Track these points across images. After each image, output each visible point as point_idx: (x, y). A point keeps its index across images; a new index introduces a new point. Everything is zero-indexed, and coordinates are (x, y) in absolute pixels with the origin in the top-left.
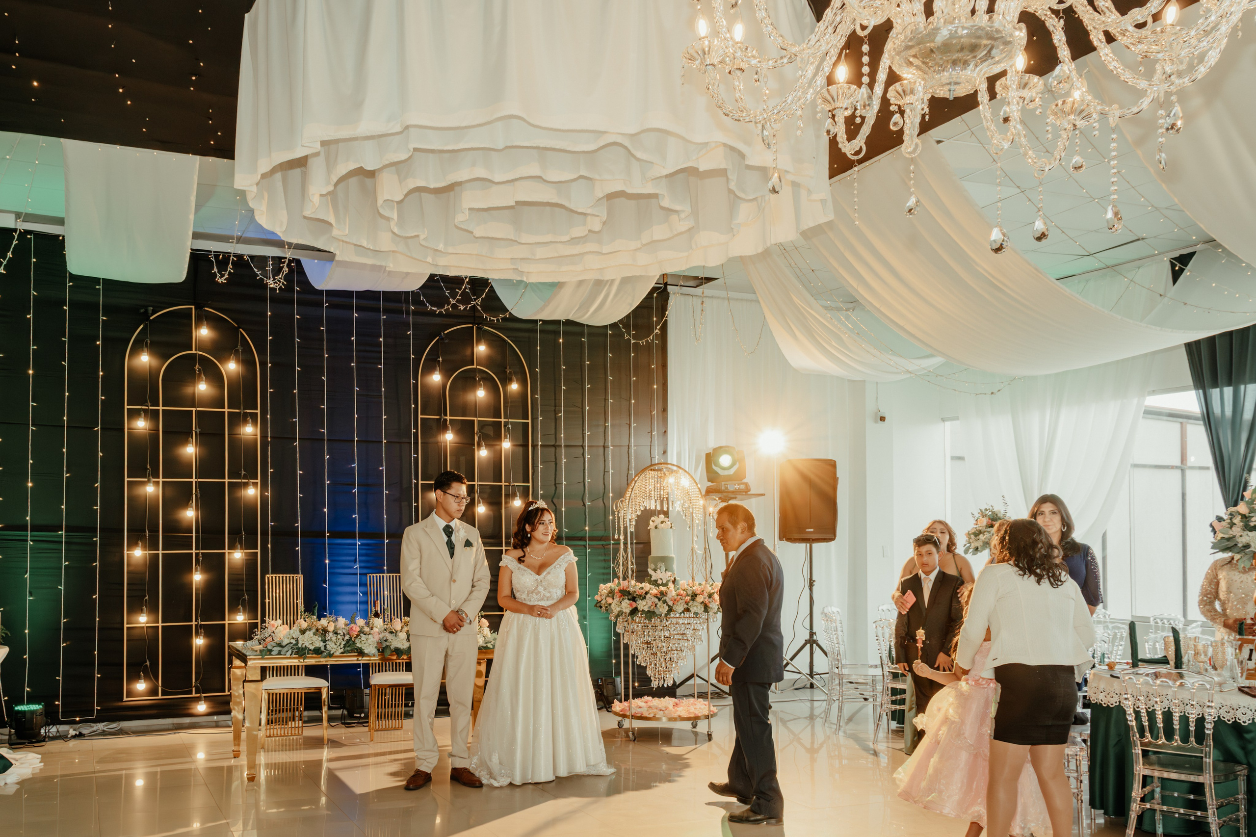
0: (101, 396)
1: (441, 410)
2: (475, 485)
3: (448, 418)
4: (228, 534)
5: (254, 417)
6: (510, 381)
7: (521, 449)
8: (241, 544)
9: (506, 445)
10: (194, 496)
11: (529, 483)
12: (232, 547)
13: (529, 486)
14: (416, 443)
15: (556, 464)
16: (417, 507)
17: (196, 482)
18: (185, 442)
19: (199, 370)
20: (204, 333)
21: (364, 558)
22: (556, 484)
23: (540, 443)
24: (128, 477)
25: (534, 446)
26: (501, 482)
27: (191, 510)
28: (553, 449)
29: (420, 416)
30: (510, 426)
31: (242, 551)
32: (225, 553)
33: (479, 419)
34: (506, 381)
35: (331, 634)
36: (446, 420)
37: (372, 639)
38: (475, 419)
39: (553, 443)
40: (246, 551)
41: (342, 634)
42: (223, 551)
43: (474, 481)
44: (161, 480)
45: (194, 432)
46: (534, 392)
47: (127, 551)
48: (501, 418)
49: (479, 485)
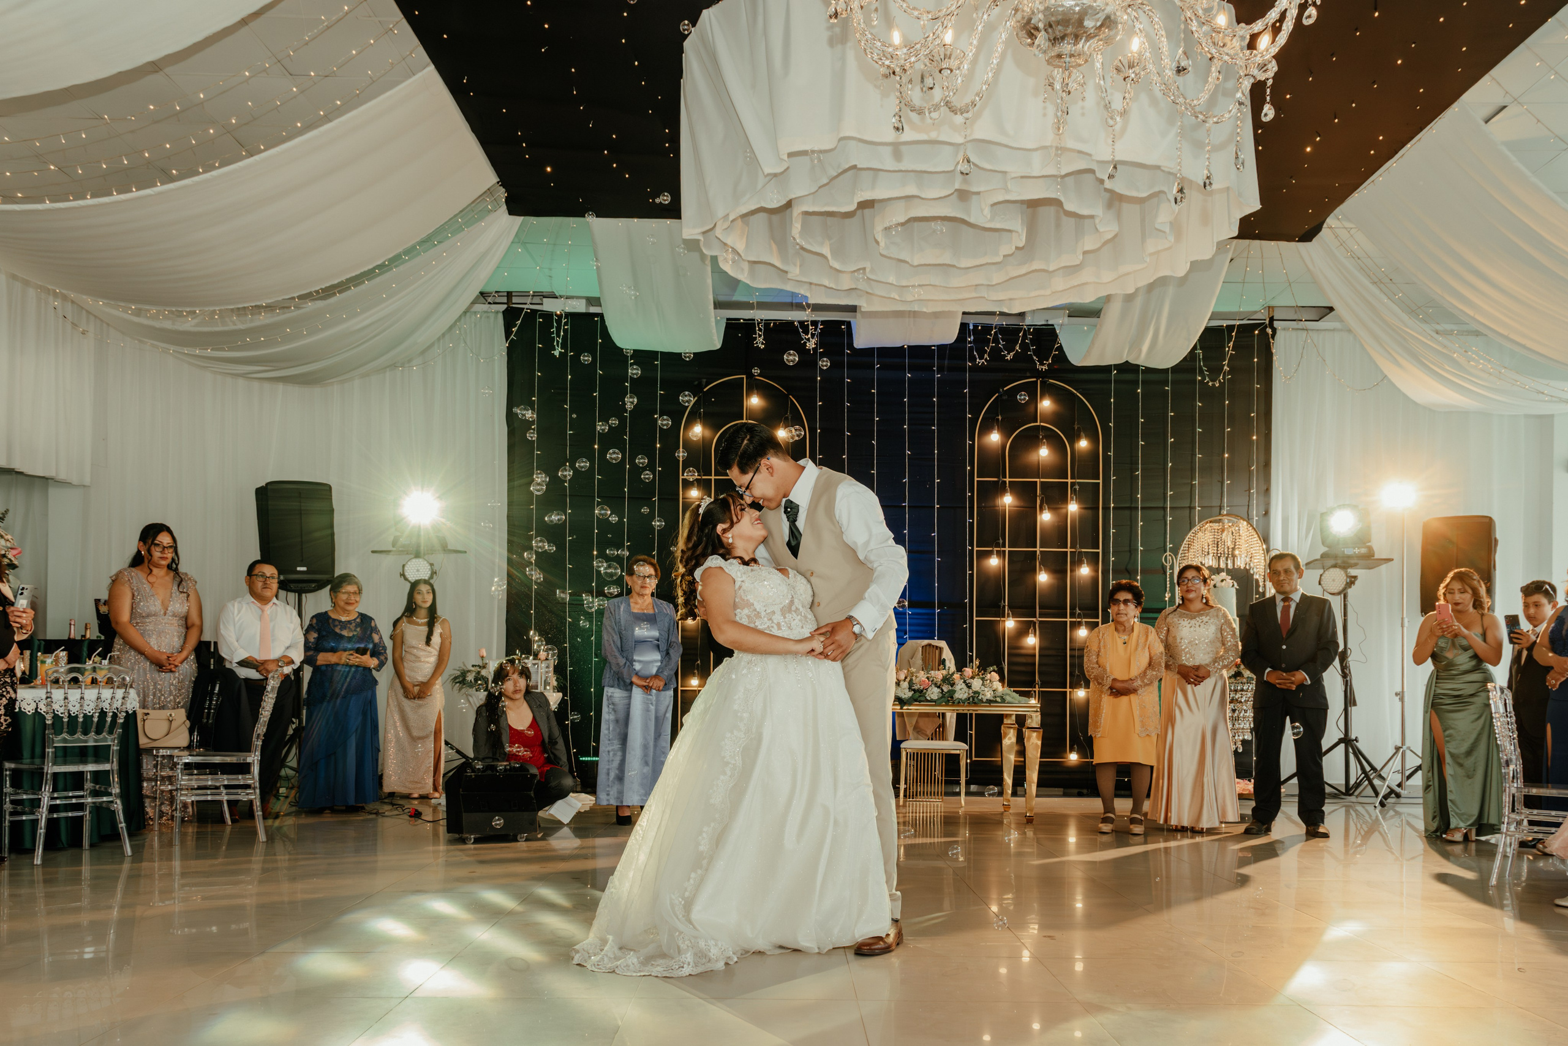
0: (659, 467)
1: (999, 471)
3: (1007, 480)
6: (1079, 438)
7: (1090, 512)
9: (1073, 508)
11: (1099, 549)
13: (1099, 552)
14: (972, 508)
15: (1131, 528)
16: (971, 575)
20: (755, 401)
21: (913, 628)
22: (1132, 551)
23: (1112, 505)
25: (1106, 509)
26: (1067, 548)
28: (1127, 512)
29: (976, 479)
30: (1077, 487)
33: (1042, 480)
34: (1073, 438)
36: (1005, 482)
38: (1038, 480)
39: (1128, 505)
43: (1036, 547)
46: (1106, 449)
48: (1067, 479)
49: (1041, 552)
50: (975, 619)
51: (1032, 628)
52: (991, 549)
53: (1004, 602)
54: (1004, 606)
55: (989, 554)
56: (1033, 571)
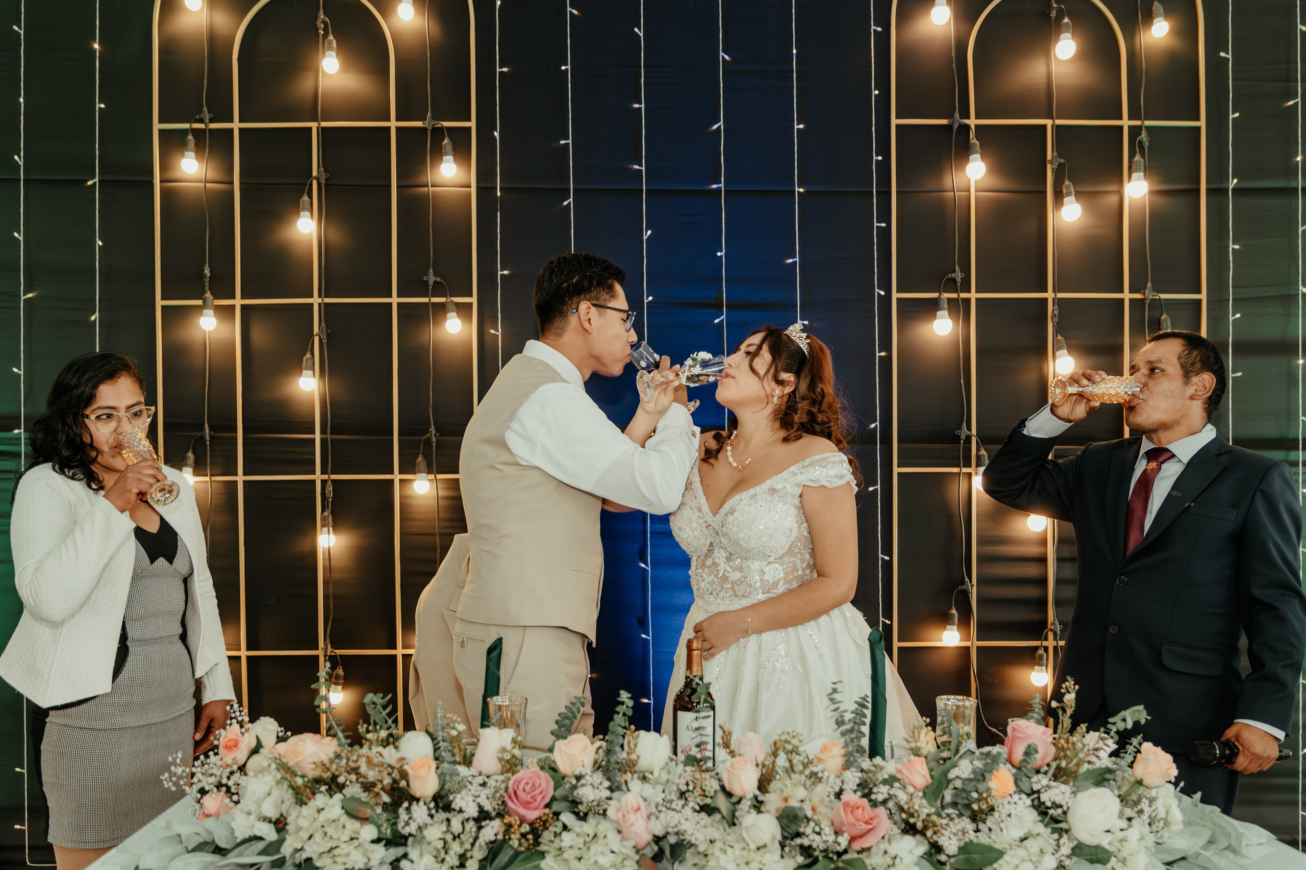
0: (99, 103)
1: (952, 101)
2: (1046, 300)
3: (973, 122)
4: (401, 433)
5: (460, 140)
6: (1148, 16)
7: (1176, 201)
8: (428, 457)
9: (1136, 190)
10: (316, 339)
11: (1199, 292)
12: (408, 467)
13: (1200, 301)
14: (885, 194)
16: (887, 361)
17: (320, 304)
18: (296, 209)
19: (326, 29)
23: (1232, 184)
24: (163, 298)
25: (1216, 193)
26: (1122, 291)
27: (307, 376)
28: (1269, 201)
29: (895, 121)
30: (1145, 138)
31: (432, 477)
32: (392, 481)
33: (1057, 122)
34: (1134, 17)
35: (420, 812)
36: (966, 128)
37: (614, 841)
38: (1048, 122)
39: (1270, 183)
40: (439, 476)
41: (473, 812)
42: (388, 477)
43: (1045, 290)
44: (238, 302)
45: (315, 183)
46: (1215, 43)
48: (1120, 117)
49: (1059, 302)
50: (896, 470)
52: (935, 295)
53: (969, 428)
54: (968, 439)
55: (932, 307)
56: (1040, 351)
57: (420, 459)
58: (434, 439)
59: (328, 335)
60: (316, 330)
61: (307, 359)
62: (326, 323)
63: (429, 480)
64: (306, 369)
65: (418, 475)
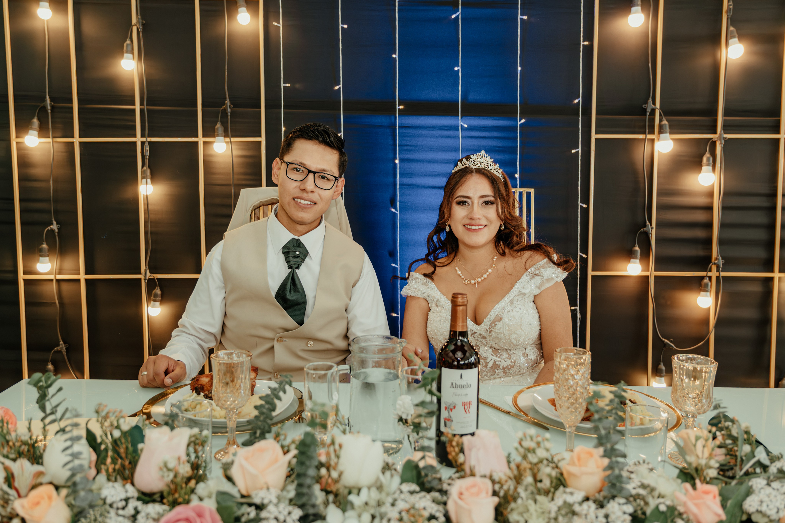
4: (203, 105)
8: (224, 124)
10: (135, 29)
12: (209, 132)
17: (136, 1)
27: (127, 58)
31: (228, 140)
32: (198, 143)
40: (234, 139)
42: (194, 140)
47: (17, 137)
50: (594, 136)
51: (707, 155)
53: (654, 103)
54: (653, 111)
56: (715, 38)
57: (219, 125)
58: (229, 110)
59: (143, 25)
60: (134, 20)
61: (127, 45)
62: (141, 16)
63: (227, 142)
64: (127, 52)
65: (217, 138)
